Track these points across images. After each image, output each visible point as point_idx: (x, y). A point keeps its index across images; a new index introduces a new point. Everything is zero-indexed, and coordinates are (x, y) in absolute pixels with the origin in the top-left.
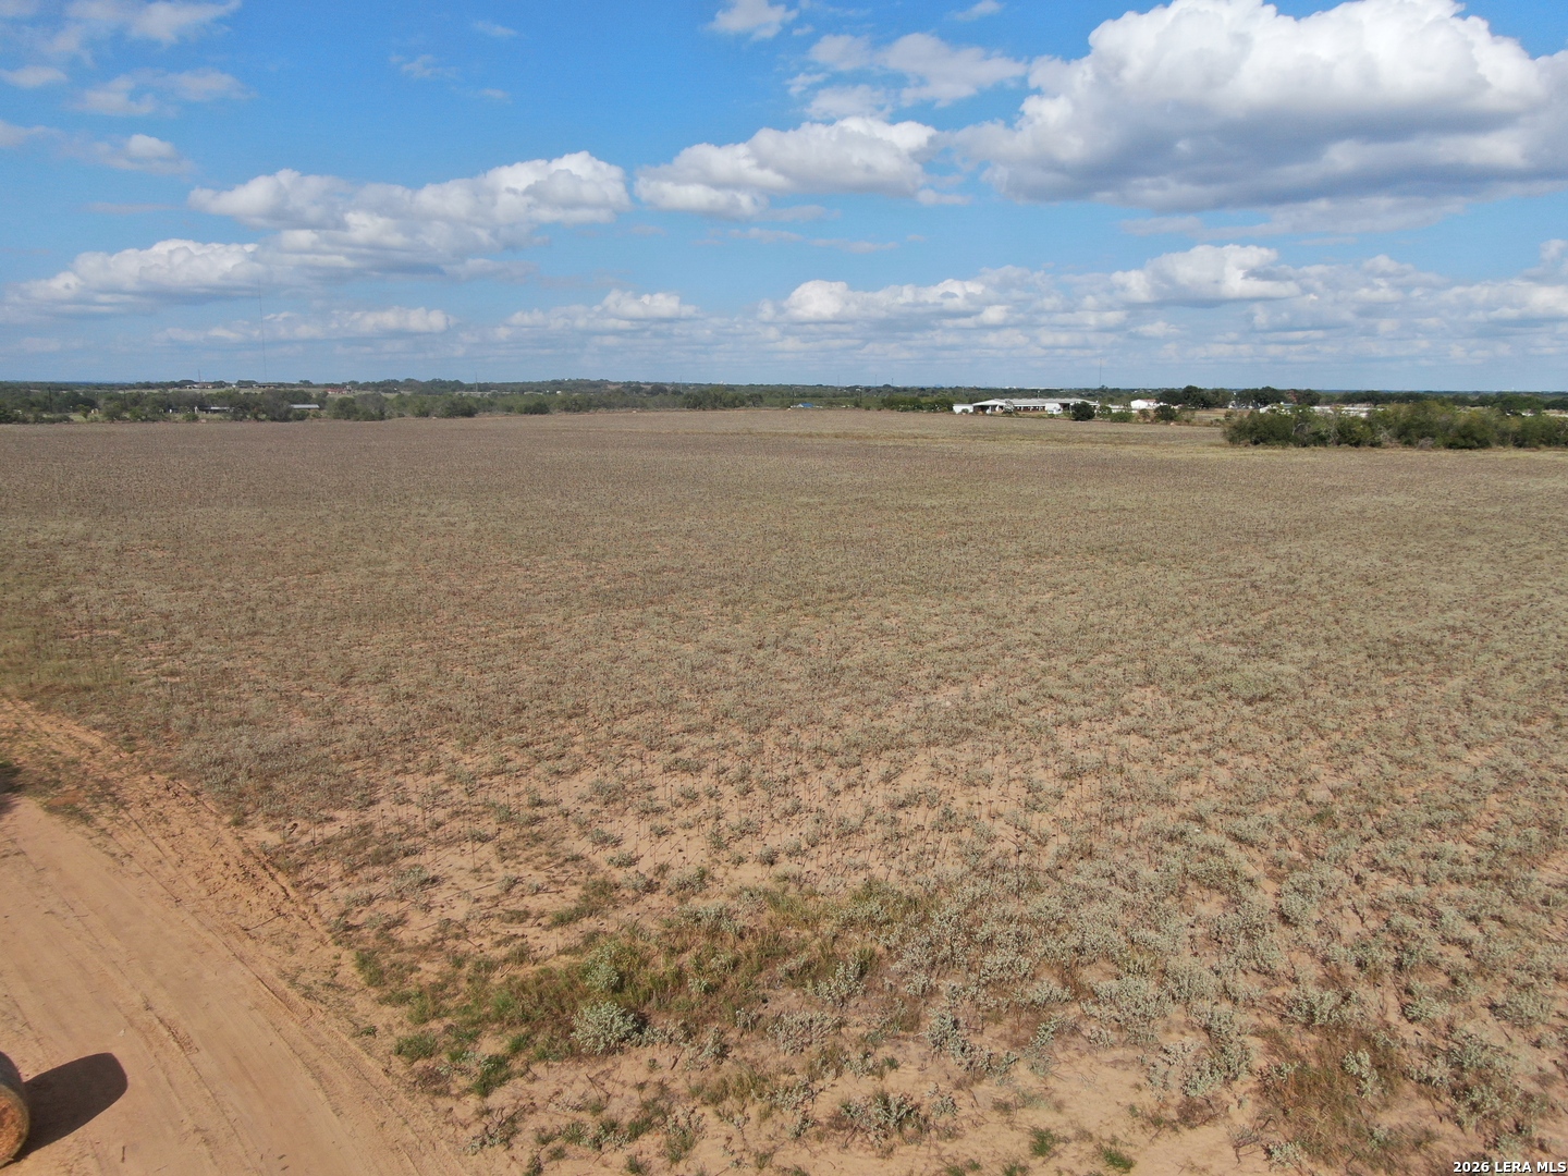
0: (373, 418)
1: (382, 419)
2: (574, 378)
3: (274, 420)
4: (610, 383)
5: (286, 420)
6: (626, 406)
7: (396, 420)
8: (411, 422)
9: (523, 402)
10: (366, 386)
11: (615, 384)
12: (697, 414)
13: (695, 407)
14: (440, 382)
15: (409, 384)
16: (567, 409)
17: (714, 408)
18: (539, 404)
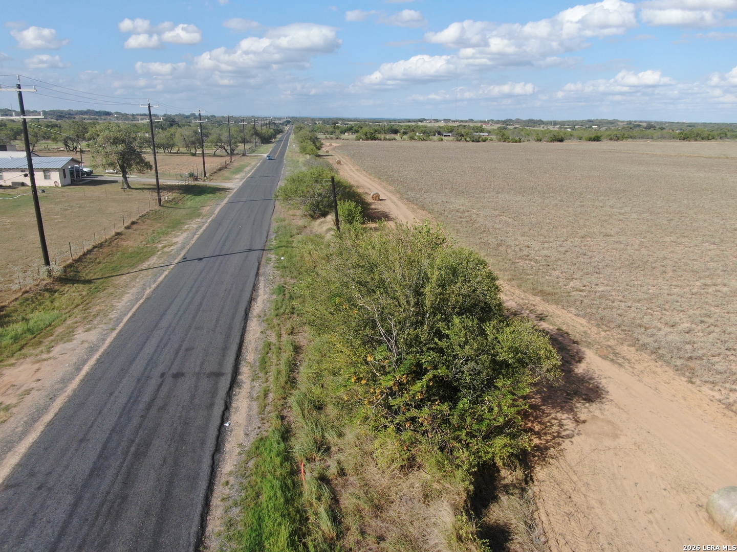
0: (516, 142)
1: (520, 142)
2: (599, 119)
3: (473, 141)
4: (619, 121)
5: (478, 141)
6: (642, 138)
7: (526, 143)
8: (534, 144)
9: (586, 134)
10: (498, 122)
11: (622, 122)
12: (685, 143)
13: (684, 139)
14: (533, 120)
15: (518, 121)
16: (611, 139)
17: (696, 140)
18: (596, 136)
